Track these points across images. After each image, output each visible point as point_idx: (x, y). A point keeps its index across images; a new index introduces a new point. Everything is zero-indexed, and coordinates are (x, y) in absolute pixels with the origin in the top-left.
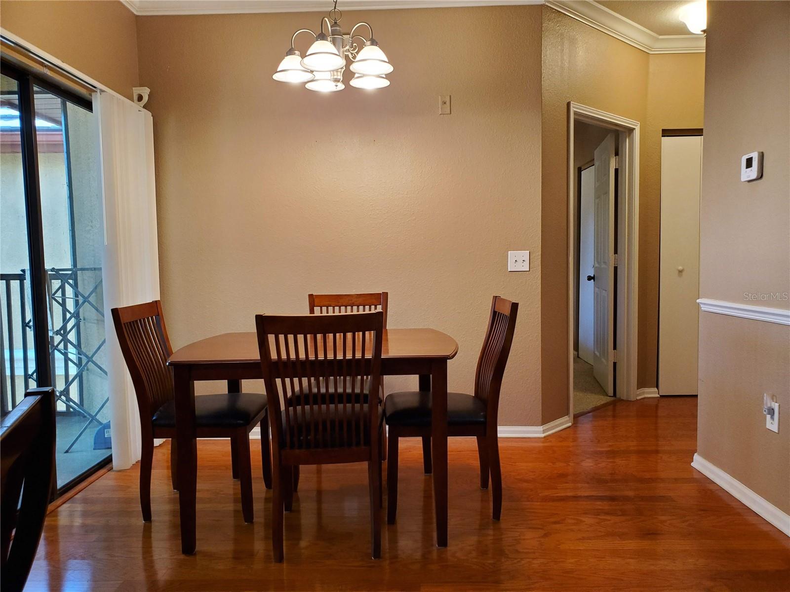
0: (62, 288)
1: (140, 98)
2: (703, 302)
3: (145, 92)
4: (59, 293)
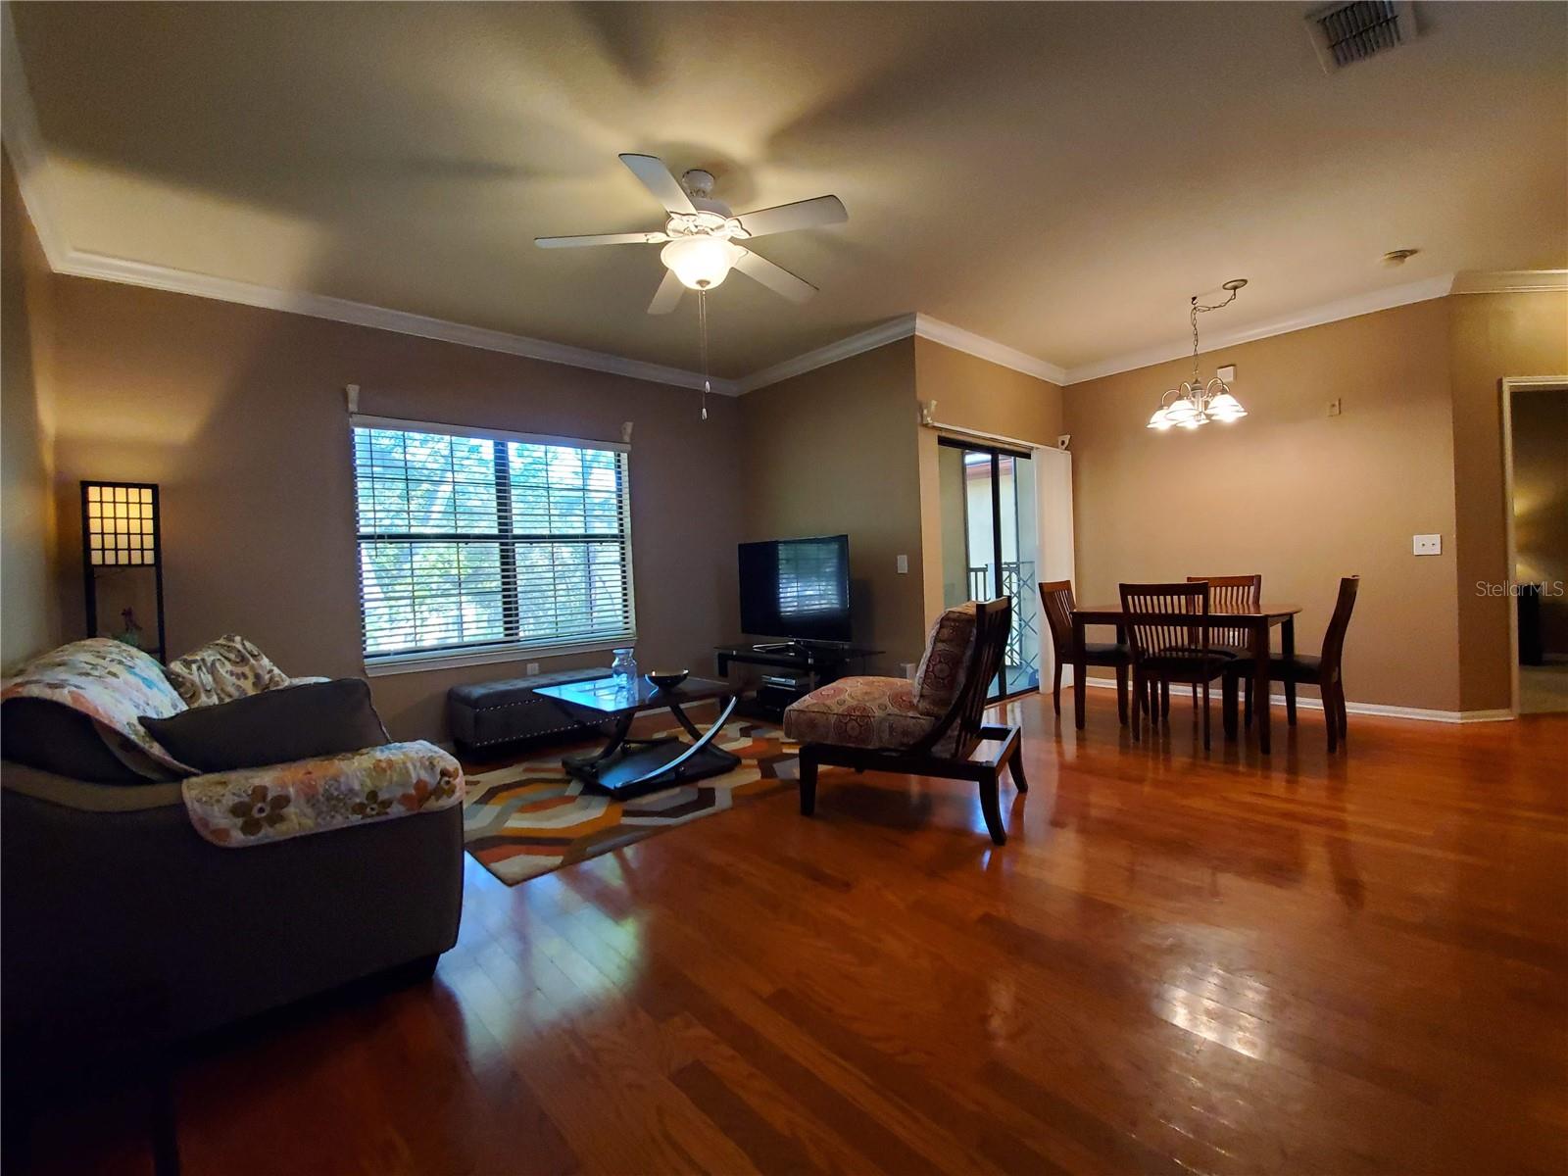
0: (1010, 576)
1: (1063, 443)
3: (1067, 438)
4: (1008, 580)
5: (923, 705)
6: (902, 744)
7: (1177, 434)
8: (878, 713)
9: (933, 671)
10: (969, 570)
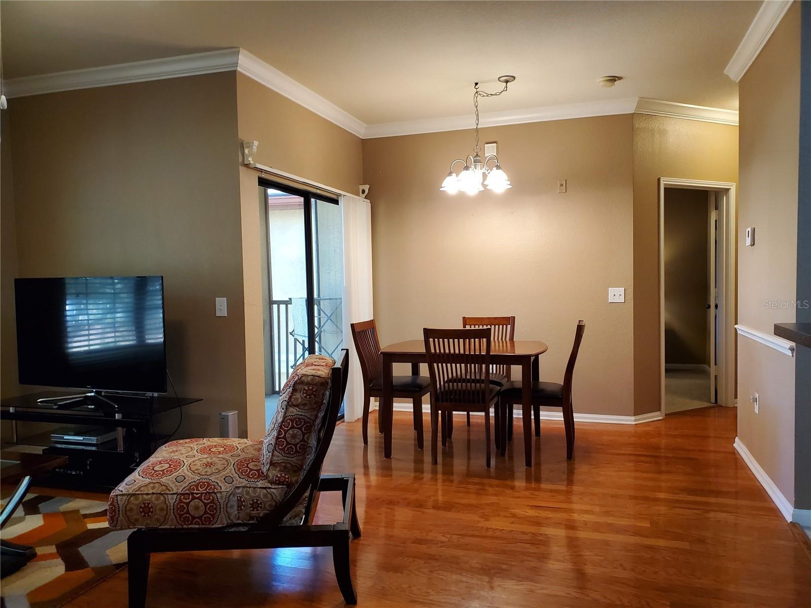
1: (363, 192)
2: (740, 328)
3: (366, 188)
5: (274, 473)
6: (252, 518)
7: (461, 197)
8: (225, 488)
9: (285, 438)
10: (271, 302)
